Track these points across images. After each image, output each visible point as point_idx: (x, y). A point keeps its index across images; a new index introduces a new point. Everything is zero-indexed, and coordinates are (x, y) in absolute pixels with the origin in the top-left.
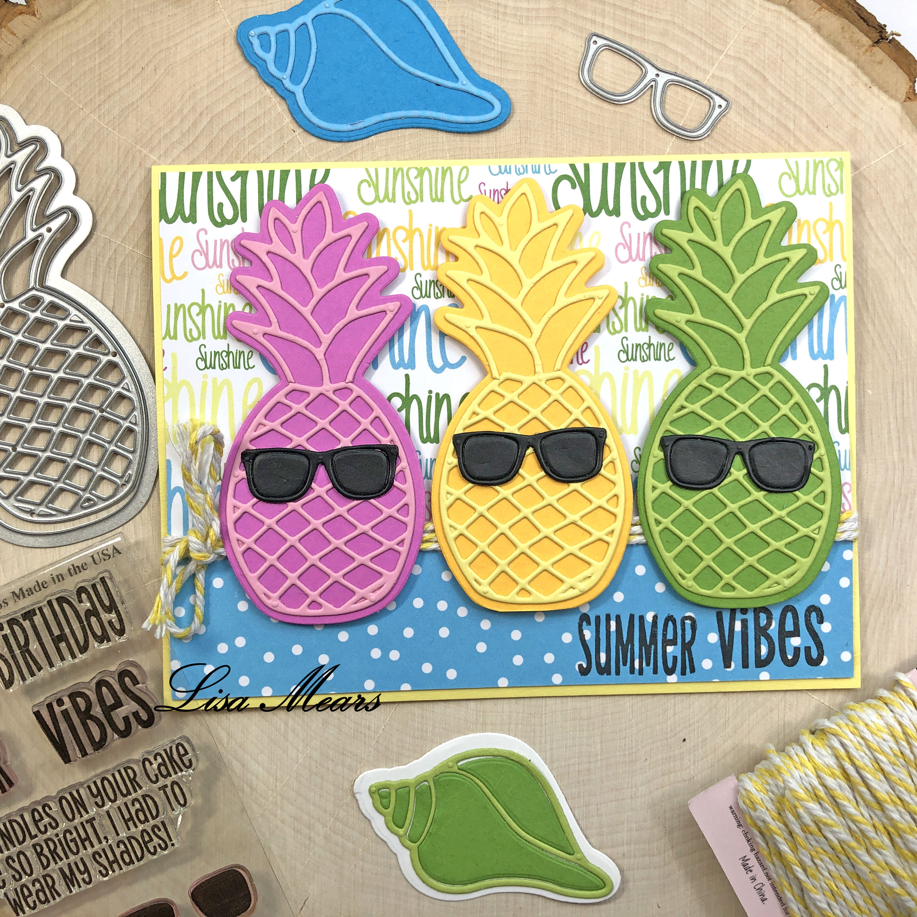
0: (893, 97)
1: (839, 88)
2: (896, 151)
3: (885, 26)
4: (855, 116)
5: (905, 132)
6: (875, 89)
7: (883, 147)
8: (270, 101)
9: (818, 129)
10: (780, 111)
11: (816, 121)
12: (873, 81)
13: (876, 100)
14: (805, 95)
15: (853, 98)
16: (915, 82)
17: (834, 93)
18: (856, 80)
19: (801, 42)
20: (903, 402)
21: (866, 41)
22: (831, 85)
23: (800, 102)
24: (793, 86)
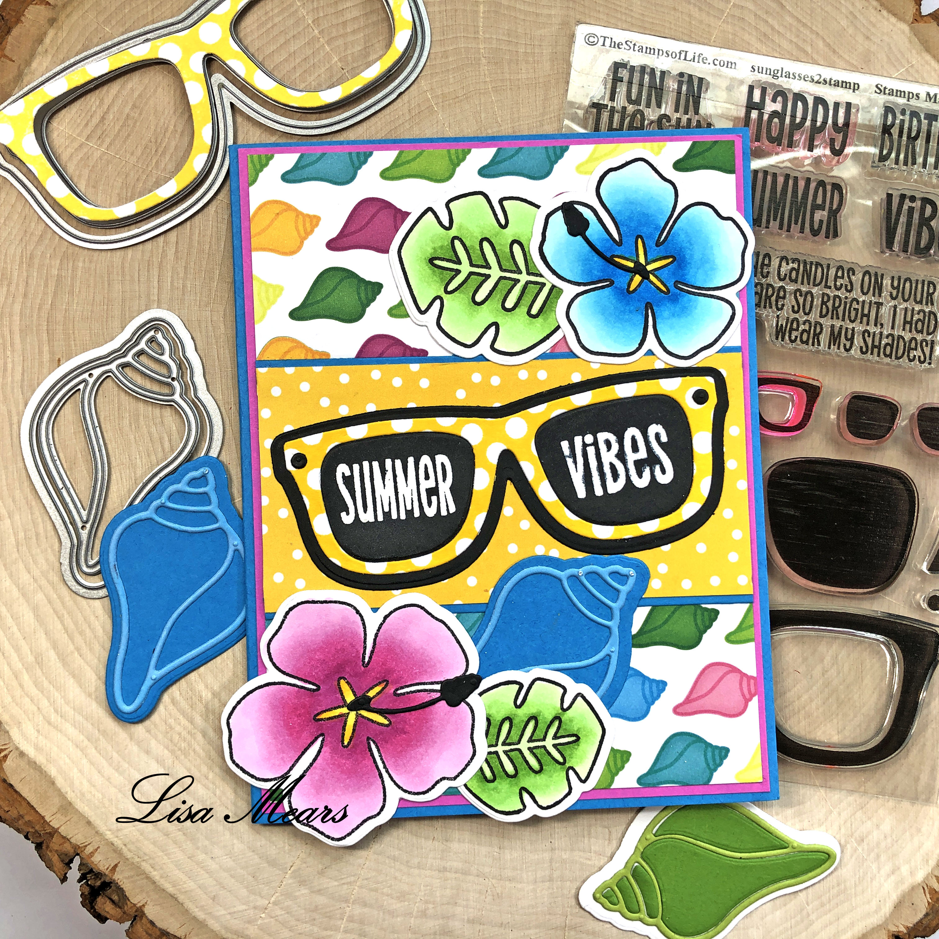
0: (901, 19)
1: (851, 13)
2: (907, 70)
4: (867, 38)
5: (914, 52)
6: (885, 13)
7: (895, 66)
8: (319, 41)
9: (834, 51)
10: (798, 36)
11: (831, 44)
12: (882, 5)
13: (886, 23)
14: (820, 20)
15: (865, 21)
16: (921, 5)
17: (846, 17)
22: (844, 11)
23: (816, 26)
24: (809, 12)
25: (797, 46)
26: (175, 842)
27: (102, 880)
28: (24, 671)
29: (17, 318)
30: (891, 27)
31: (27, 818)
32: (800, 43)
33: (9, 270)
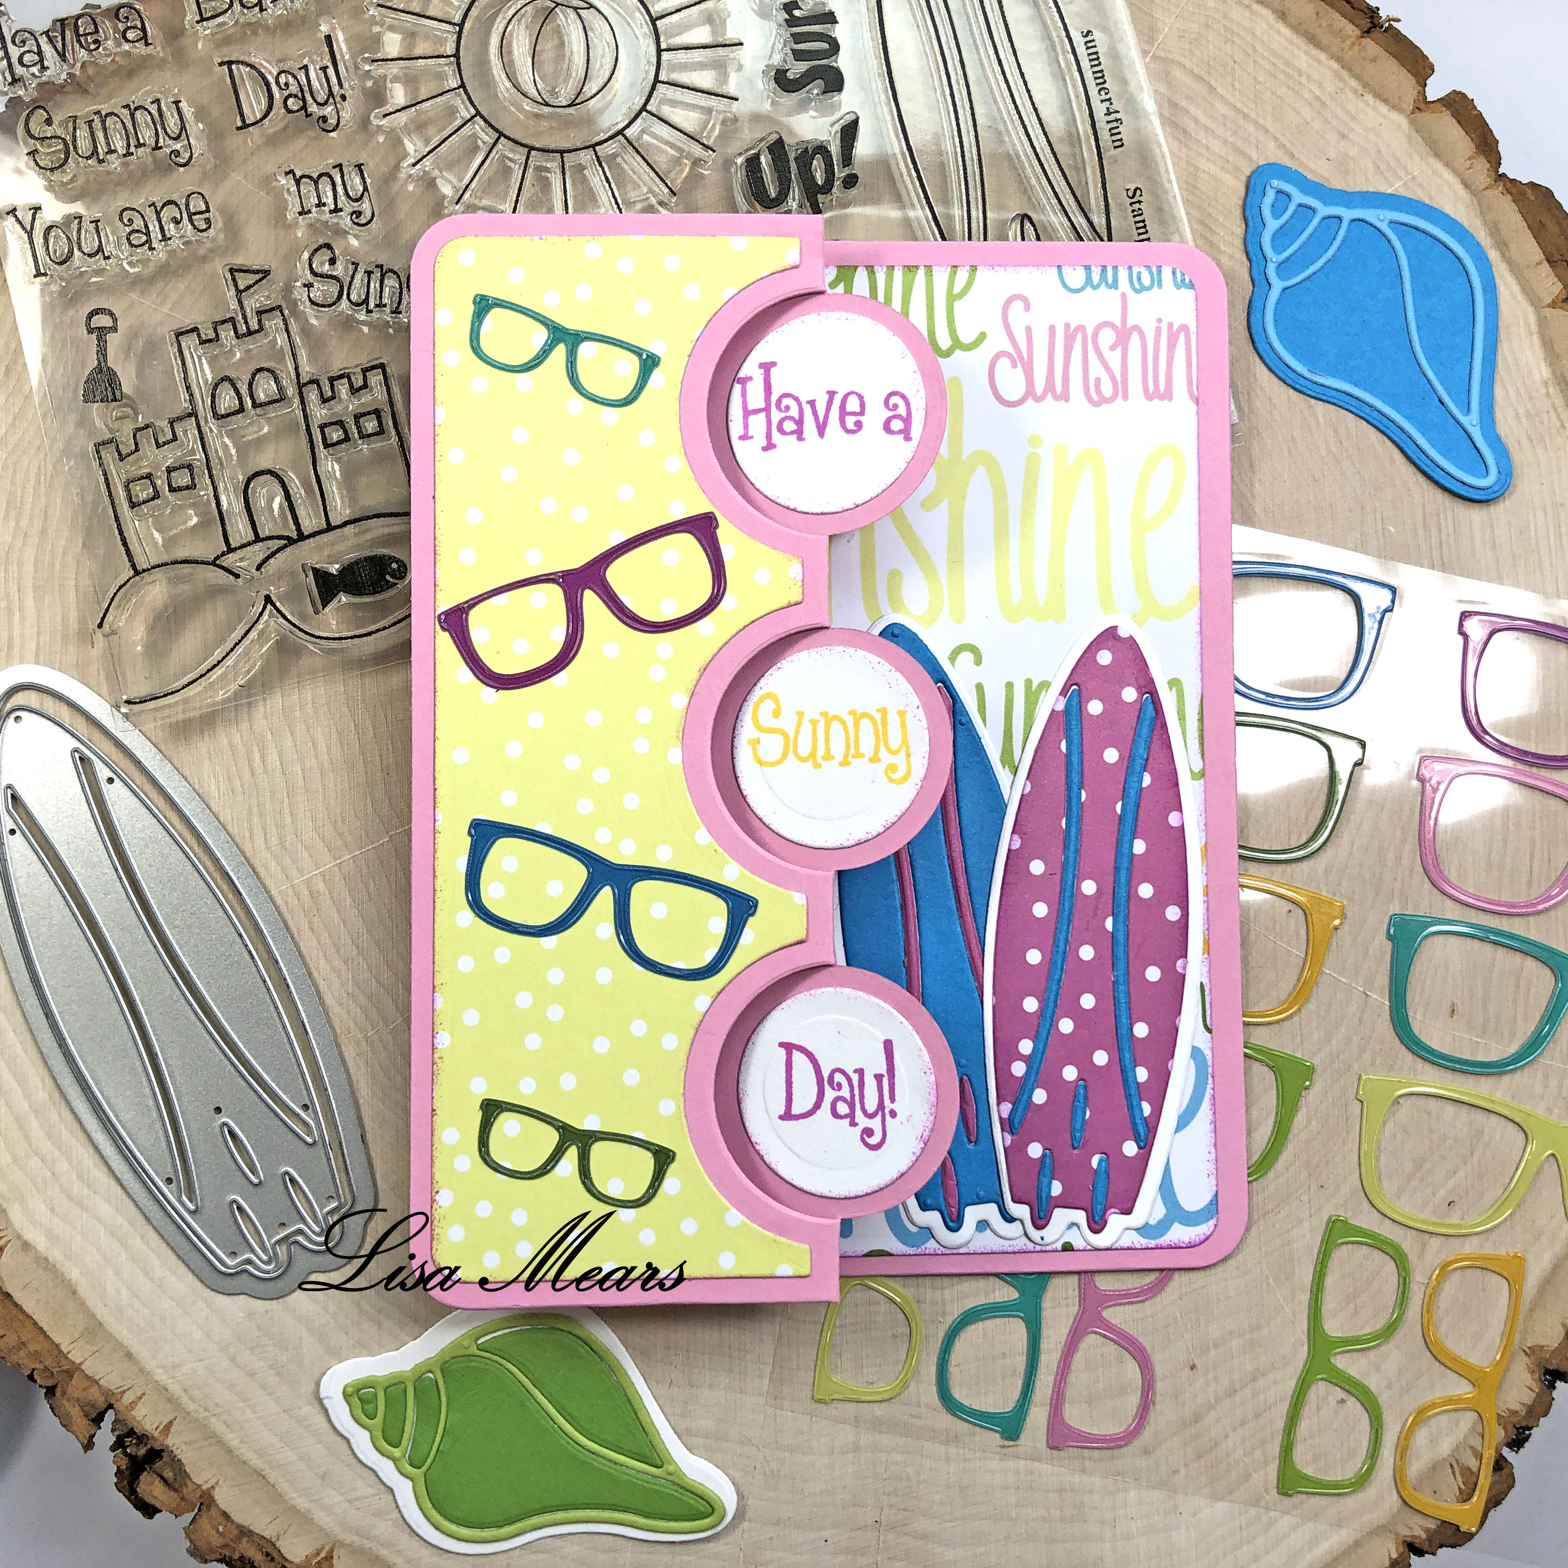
0: (1394, 107)
1: (1317, 98)
3: (1378, 9)
4: (1343, 136)
5: (1416, 157)
6: (1369, 98)
7: (1387, 179)
10: (1235, 133)
11: (1288, 145)
12: (1366, 85)
13: (1371, 113)
14: (1270, 109)
15: (1339, 111)
16: (1426, 85)
17: (1310, 104)
18: (1341, 85)
19: (1258, 33)
20: (1441, 542)
21: (1351, 30)
22: (1306, 94)
23: (1264, 119)
24: (1252, 97)
25: (1236, 149)
26: (264, 1387)
27: (149, 1446)
28: (33, 1116)
29: (29, 567)
30: (1380, 119)
31: (32, 1347)
32: (1239, 143)
33: (19, 494)
